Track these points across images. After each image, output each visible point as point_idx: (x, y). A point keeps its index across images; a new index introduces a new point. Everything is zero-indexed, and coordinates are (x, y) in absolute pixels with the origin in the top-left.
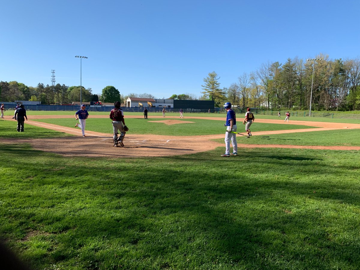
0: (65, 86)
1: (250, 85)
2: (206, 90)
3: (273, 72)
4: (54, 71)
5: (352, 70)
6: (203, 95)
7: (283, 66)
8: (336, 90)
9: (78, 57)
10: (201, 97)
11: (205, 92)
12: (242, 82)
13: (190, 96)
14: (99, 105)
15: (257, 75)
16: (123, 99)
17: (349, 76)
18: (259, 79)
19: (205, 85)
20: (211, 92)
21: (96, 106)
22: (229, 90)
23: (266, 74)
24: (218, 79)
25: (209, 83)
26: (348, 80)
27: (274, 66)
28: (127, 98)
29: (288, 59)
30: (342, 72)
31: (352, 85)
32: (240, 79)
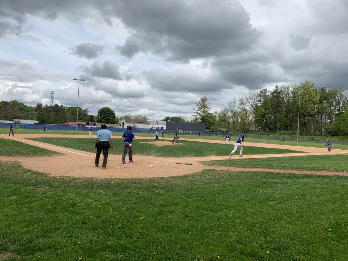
0: (63, 106)
1: (239, 110)
2: (198, 113)
3: (262, 98)
4: (53, 92)
5: (337, 97)
6: (195, 118)
7: (271, 93)
8: (322, 116)
9: (76, 79)
10: (192, 120)
11: (197, 116)
12: (232, 106)
13: (182, 118)
14: (94, 125)
15: (246, 100)
16: (118, 120)
17: (334, 103)
18: (248, 104)
19: (197, 108)
20: (202, 115)
21: (91, 126)
22: (220, 114)
23: (255, 100)
24: (209, 103)
25: (200, 107)
26: (333, 108)
27: (263, 92)
28: (122, 119)
29: (276, 86)
30: (327, 100)
31: (337, 112)
32: (230, 104)
